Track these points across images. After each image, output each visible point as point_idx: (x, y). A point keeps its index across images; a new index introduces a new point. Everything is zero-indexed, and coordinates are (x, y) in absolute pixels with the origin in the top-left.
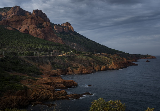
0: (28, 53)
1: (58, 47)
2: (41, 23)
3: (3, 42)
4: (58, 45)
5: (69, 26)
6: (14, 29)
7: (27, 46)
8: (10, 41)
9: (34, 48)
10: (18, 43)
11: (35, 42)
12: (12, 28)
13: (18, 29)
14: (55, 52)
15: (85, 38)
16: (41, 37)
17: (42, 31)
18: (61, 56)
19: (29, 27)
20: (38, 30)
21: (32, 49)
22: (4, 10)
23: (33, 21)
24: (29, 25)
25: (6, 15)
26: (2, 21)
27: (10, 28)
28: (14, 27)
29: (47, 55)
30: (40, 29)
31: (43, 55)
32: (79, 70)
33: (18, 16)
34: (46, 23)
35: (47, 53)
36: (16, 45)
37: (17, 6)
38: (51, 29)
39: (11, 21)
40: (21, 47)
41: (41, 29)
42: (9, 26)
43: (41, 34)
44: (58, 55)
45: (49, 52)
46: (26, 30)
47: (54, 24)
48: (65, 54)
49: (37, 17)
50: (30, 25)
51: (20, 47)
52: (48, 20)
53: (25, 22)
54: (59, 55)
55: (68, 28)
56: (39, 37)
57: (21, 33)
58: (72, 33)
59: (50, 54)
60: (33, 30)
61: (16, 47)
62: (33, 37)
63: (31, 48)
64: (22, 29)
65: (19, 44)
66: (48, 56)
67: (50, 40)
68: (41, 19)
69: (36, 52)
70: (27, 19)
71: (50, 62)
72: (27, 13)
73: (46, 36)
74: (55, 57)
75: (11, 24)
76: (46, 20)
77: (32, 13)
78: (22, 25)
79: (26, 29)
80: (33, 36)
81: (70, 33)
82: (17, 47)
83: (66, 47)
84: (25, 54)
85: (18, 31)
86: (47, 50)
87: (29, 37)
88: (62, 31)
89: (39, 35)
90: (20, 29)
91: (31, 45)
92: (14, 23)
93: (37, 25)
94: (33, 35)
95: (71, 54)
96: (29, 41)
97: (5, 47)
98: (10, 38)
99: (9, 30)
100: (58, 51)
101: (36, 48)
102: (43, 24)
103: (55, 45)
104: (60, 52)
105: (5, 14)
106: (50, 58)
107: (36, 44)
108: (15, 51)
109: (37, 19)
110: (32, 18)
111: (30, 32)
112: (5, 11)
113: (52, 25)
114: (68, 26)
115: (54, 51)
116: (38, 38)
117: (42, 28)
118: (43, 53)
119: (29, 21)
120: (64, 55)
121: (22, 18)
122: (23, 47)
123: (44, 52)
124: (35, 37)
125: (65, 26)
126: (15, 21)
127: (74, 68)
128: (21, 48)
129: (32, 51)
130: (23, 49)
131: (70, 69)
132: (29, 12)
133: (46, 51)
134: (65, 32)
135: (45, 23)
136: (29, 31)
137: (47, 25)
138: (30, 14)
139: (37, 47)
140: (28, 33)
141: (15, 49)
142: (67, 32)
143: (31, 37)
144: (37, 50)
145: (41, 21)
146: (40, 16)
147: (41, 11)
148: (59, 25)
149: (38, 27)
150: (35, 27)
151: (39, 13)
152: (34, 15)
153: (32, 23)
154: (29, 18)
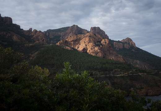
1: (118, 66)
2: (99, 40)
4: (119, 64)
5: (130, 41)
6: (72, 48)
7: (85, 65)
9: (93, 67)
10: (76, 63)
12: (71, 48)
13: (76, 48)
14: (116, 71)
15: (150, 54)
16: (100, 55)
17: (101, 49)
18: (122, 75)
19: (88, 45)
20: (96, 49)
22: (62, 30)
23: (92, 40)
24: (87, 43)
25: (64, 35)
26: (61, 41)
27: (68, 48)
28: (72, 47)
30: (99, 47)
31: (102, 74)
32: (143, 91)
33: (76, 35)
34: (105, 40)
35: (107, 72)
36: (75, 66)
37: (75, 25)
38: (110, 46)
39: (70, 40)
41: (100, 47)
42: (68, 46)
43: (100, 52)
45: (109, 72)
46: (84, 49)
47: (113, 41)
48: (127, 73)
49: (95, 35)
50: (88, 43)
51: (79, 67)
52: (106, 37)
53: (83, 41)
54: (120, 75)
55: (129, 44)
56: (98, 55)
57: (79, 52)
58: (134, 49)
60: (92, 49)
61: (75, 67)
62: (92, 55)
63: (90, 67)
64: (80, 48)
65: (78, 63)
66: (108, 75)
67: (109, 58)
68: (99, 36)
69: (95, 72)
70: (85, 37)
71: (111, 82)
72: (85, 31)
73: (105, 54)
74: (116, 77)
75: (70, 44)
76: (104, 37)
77: (89, 31)
78: (80, 44)
79: (84, 48)
81: (132, 50)
82: (76, 67)
83: (127, 65)
85: (76, 50)
87: (87, 56)
88: (122, 48)
89: (98, 53)
90: (78, 48)
91: (90, 64)
92: (72, 43)
93: (95, 43)
94: (91, 54)
95: (133, 73)
96: (88, 60)
98: (69, 58)
99: (67, 50)
100: (119, 70)
101: (95, 67)
102: (102, 42)
103: (116, 63)
104: (121, 71)
105: (64, 34)
106: (110, 78)
107: (95, 63)
109: (95, 37)
110: (90, 36)
111: (88, 51)
113: (111, 42)
114: (128, 41)
115: (114, 70)
116: (97, 57)
117: (101, 46)
118: (103, 72)
119: (87, 39)
120: (125, 74)
121: (80, 37)
122: (82, 67)
124: (94, 56)
125: (126, 42)
126: (73, 41)
127: (137, 89)
129: (91, 70)
130: (82, 69)
131: (134, 91)
132: (86, 30)
133: (106, 70)
134: (126, 48)
135: (103, 41)
136: (87, 50)
137: (106, 43)
138: (88, 32)
140: (86, 52)
141: (74, 69)
142: (128, 48)
143: (90, 56)
144: (96, 69)
145: (99, 38)
146: (98, 33)
147: (99, 28)
148: (119, 42)
149: (96, 45)
150: (93, 46)
151: (96, 30)
152: (92, 33)
153: (90, 42)
154: (87, 36)
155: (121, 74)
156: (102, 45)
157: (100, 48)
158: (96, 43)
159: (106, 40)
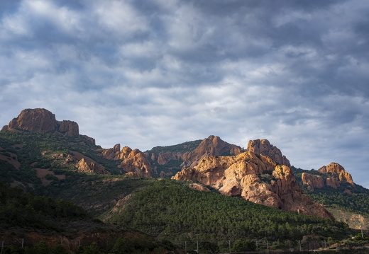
0: (241, 245)
1: (314, 227)
2: (268, 169)
3: (183, 219)
4: (316, 223)
5: (340, 171)
6: (208, 187)
7: (237, 226)
8: (200, 216)
9: (256, 230)
10: (216, 221)
11: (257, 217)
12: (204, 186)
13: (217, 186)
14: (309, 239)
16: (271, 202)
17: (272, 189)
18: (325, 249)
19: (242, 180)
20: (262, 187)
21: (251, 233)
22: (185, 147)
23: (251, 168)
24: (241, 176)
25: (190, 159)
26: (183, 171)
27: (199, 185)
28: (208, 183)
29: (288, 247)
30: (268, 185)
31: (277, 247)
33: (217, 157)
34: (282, 169)
35: (288, 242)
36: (212, 226)
37: (213, 137)
38: (293, 182)
39: (202, 170)
40: (225, 229)
41: (270, 183)
42: (197, 182)
43: (271, 195)
44: (317, 248)
45: (294, 241)
46: (234, 189)
47: (300, 171)
48: (336, 245)
49: (259, 157)
50: (243, 175)
51: (222, 230)
52: (284, 161)
53: (232, 171)
54: (321, 249)
55: (336, 176)
56: (266, 203)
57: (223, 196)
58: (349, 189)
59: (295, 245)
60: (251, 188)
61: (213, 229)
62: (252, 203)
63: (247, 230)
64: (225, 186)
65: (220, 221)
66: (291, 250)
67: (293, 209)
68: (269, 160)
69: (260, 241)
70: (236, 162)
72: (235, 150)
73: (283, 200)
75: (202, 178)
76: (280, 163)
77: (246, 148)
78: (225, 178)
79: (235, 187)
80: (250, 202)
81: (344, 190)
82: (215, 229)
83: (335, 225)
84: (234, 246)
85: (217, 191)
86: (286, 236)
87: (242, 205)
88: (321, 185)
89: (266, 197)
90: (221, 186)
91: (247, 223)
92: (207, 174)
93: (259, 175)
94: (251, 200)
95: (351, 245)
96: (243, 213)
97: (189, 231)
98: (200, 209)
99: (197, 191)
100: (317, 237)
101: (260, 230)
102: (274, 173)
103: (308, 222)
104: (322, 239)
105: (189, 157)
107: (259, 220)
108: (212, 240)
109: (258, 161)
110: (247, 160)
111: (243, 194)
112: (187, 150)
113: (293, 171)
114: (335, 171)
115: (305, 238)
116: (264, 207)
117: (272, 182)
118: (278, 243)
119: (241, 166)
120: (332, 246)
121: (225, 161)
122: (229, 230)
123: (280, 241)
124: (257, 205)
125: (330, 173)
126: (208, 170)
128: (224, 232)
129: (251, 238)
130: (229, 234)
132: (239, 147)
133: (286, 238)
134: (330, 187)
135: (277, 170)
136: (241, 190)
137: (283, 174)
138: (243, 151)
139: (263, 227)
140: (239, 196)
141: (212, 235)
142: (336, 187)
143: (247, 204)
144: (263, 235)
145: (268, 164)
146: (266, 153)
147: (267, 142)
148: (313, 172)
149: (262, 180)
150: (255, 181)
151: (262, 148)
152: (251, 152)
153: (247, 171)
154: (241, 159)
155: (321, 246)
156: (274, 179)
157: (270, 186)
158: (262, 176)
159: (284, 167)
